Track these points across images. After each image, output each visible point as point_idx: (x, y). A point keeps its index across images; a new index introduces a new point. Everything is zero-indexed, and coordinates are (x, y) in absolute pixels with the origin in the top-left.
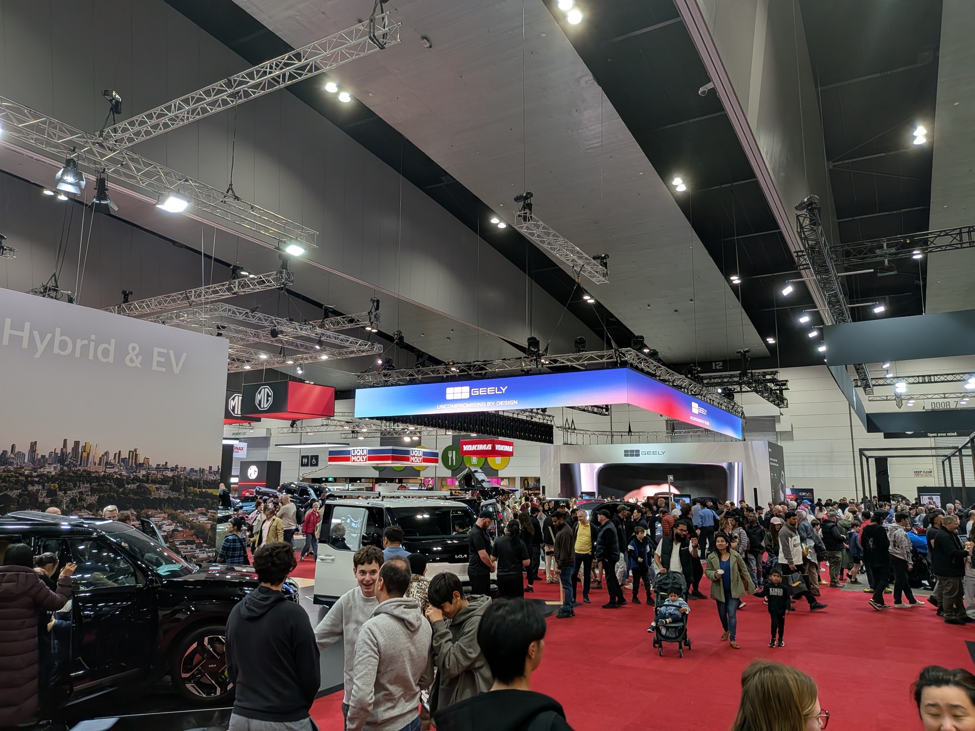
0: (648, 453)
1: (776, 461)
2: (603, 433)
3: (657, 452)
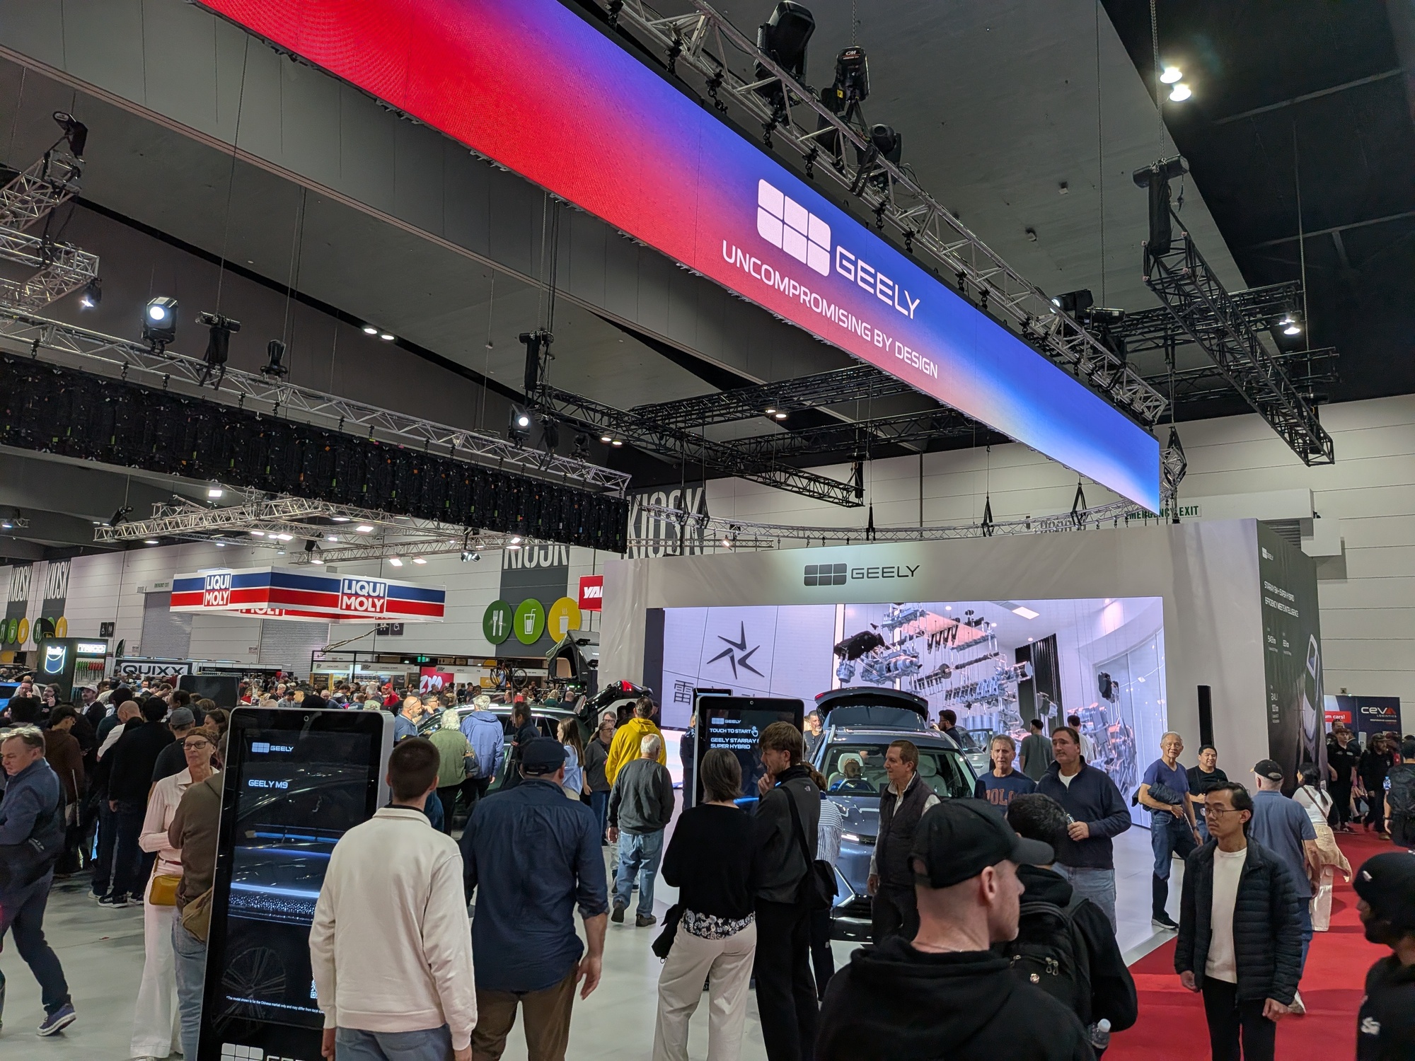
0: (870, 573)
1: (1291, 597)
2: (795, 533)
3: (896, 570)
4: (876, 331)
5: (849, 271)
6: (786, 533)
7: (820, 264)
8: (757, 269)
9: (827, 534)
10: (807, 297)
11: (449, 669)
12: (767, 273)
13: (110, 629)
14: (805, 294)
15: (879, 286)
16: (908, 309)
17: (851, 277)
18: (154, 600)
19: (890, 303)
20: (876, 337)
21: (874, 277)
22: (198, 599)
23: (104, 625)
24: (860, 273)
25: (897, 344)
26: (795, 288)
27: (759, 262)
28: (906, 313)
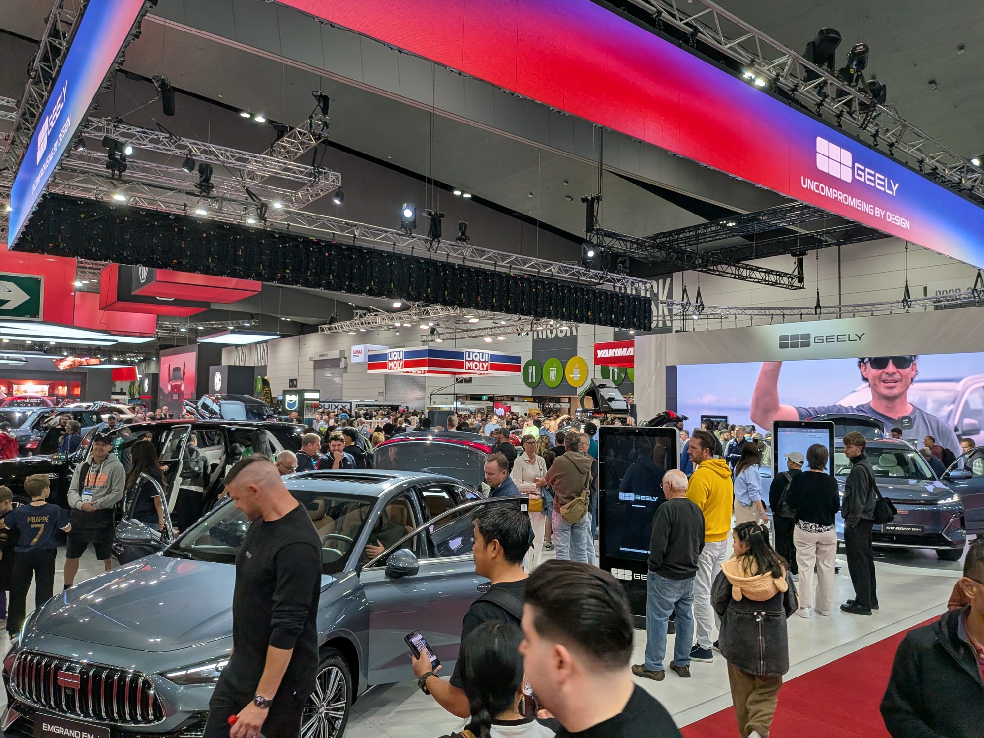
0: (828, 339)
2: (763, 312)
3: (847, 336)
4: (876, 208)
5: (861, 176)
6: (756, 312)
7: (847, 177)
8: (817, 187)
9: (786, 312)
10: (841, 196)
11: (509, 404)
12: (822, 188)
13: (295, 382)
14: (840, 195)
15: (877, 181)
16: (892, 190)
17: (862, 180)
18: (320, 364)
19: (882, 189)
20: (876, 212)
21: (874, 176)
22: (384, 366)
23: (291, 381)
24: (867, 176)
25: (888, 213)
26: (835, 193)
27: (818, 184)
28: (891, 193)
